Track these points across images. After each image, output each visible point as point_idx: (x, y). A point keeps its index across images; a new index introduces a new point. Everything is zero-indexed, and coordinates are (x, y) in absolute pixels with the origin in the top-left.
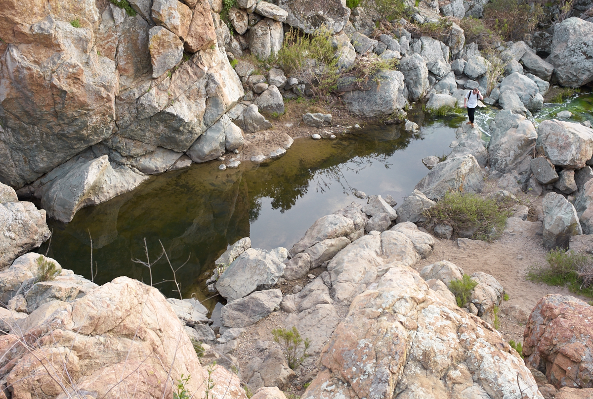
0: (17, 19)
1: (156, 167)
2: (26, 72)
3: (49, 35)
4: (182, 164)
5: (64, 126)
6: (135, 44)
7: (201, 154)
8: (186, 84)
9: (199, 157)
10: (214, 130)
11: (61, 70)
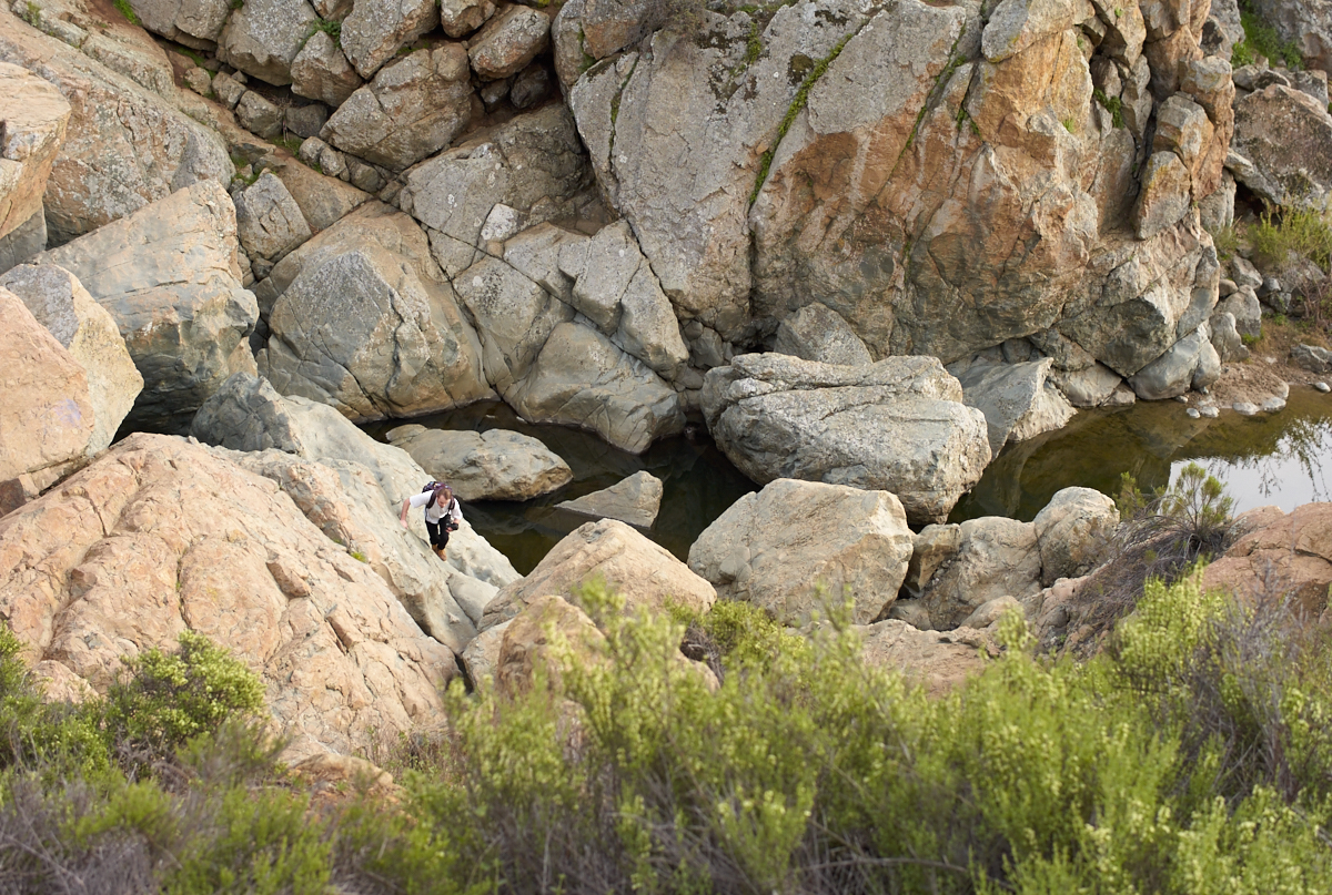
0: (1017, 104)
1: (1089, 396)
2: (1002, 193)
3: (1049, 138)
4: (1127, 397)
5: (1001, 295)
6: (1113, 176)
7: (1157, 384)
8: (1170, 258)
9: (1152, 390)
10: (1185, 346)
11: (1046, 200)
